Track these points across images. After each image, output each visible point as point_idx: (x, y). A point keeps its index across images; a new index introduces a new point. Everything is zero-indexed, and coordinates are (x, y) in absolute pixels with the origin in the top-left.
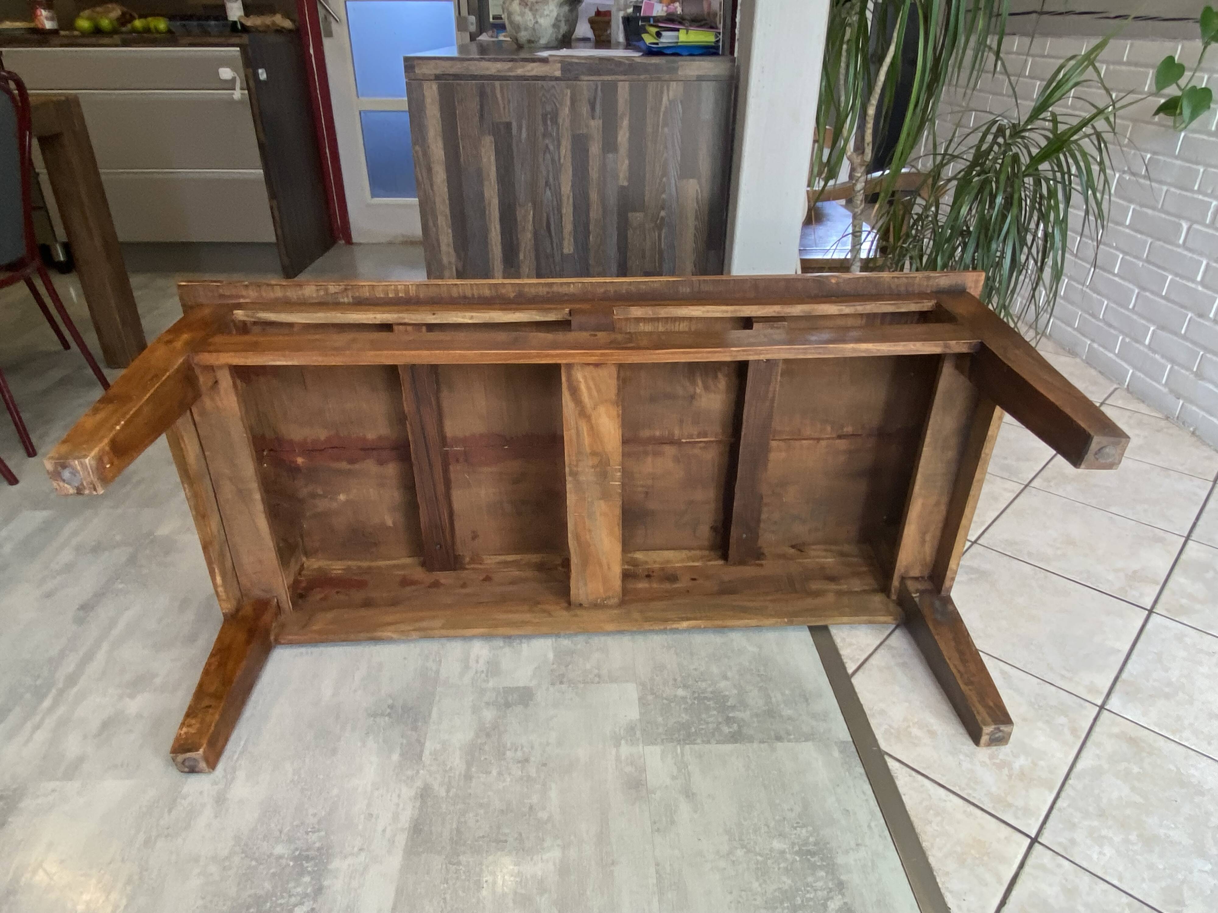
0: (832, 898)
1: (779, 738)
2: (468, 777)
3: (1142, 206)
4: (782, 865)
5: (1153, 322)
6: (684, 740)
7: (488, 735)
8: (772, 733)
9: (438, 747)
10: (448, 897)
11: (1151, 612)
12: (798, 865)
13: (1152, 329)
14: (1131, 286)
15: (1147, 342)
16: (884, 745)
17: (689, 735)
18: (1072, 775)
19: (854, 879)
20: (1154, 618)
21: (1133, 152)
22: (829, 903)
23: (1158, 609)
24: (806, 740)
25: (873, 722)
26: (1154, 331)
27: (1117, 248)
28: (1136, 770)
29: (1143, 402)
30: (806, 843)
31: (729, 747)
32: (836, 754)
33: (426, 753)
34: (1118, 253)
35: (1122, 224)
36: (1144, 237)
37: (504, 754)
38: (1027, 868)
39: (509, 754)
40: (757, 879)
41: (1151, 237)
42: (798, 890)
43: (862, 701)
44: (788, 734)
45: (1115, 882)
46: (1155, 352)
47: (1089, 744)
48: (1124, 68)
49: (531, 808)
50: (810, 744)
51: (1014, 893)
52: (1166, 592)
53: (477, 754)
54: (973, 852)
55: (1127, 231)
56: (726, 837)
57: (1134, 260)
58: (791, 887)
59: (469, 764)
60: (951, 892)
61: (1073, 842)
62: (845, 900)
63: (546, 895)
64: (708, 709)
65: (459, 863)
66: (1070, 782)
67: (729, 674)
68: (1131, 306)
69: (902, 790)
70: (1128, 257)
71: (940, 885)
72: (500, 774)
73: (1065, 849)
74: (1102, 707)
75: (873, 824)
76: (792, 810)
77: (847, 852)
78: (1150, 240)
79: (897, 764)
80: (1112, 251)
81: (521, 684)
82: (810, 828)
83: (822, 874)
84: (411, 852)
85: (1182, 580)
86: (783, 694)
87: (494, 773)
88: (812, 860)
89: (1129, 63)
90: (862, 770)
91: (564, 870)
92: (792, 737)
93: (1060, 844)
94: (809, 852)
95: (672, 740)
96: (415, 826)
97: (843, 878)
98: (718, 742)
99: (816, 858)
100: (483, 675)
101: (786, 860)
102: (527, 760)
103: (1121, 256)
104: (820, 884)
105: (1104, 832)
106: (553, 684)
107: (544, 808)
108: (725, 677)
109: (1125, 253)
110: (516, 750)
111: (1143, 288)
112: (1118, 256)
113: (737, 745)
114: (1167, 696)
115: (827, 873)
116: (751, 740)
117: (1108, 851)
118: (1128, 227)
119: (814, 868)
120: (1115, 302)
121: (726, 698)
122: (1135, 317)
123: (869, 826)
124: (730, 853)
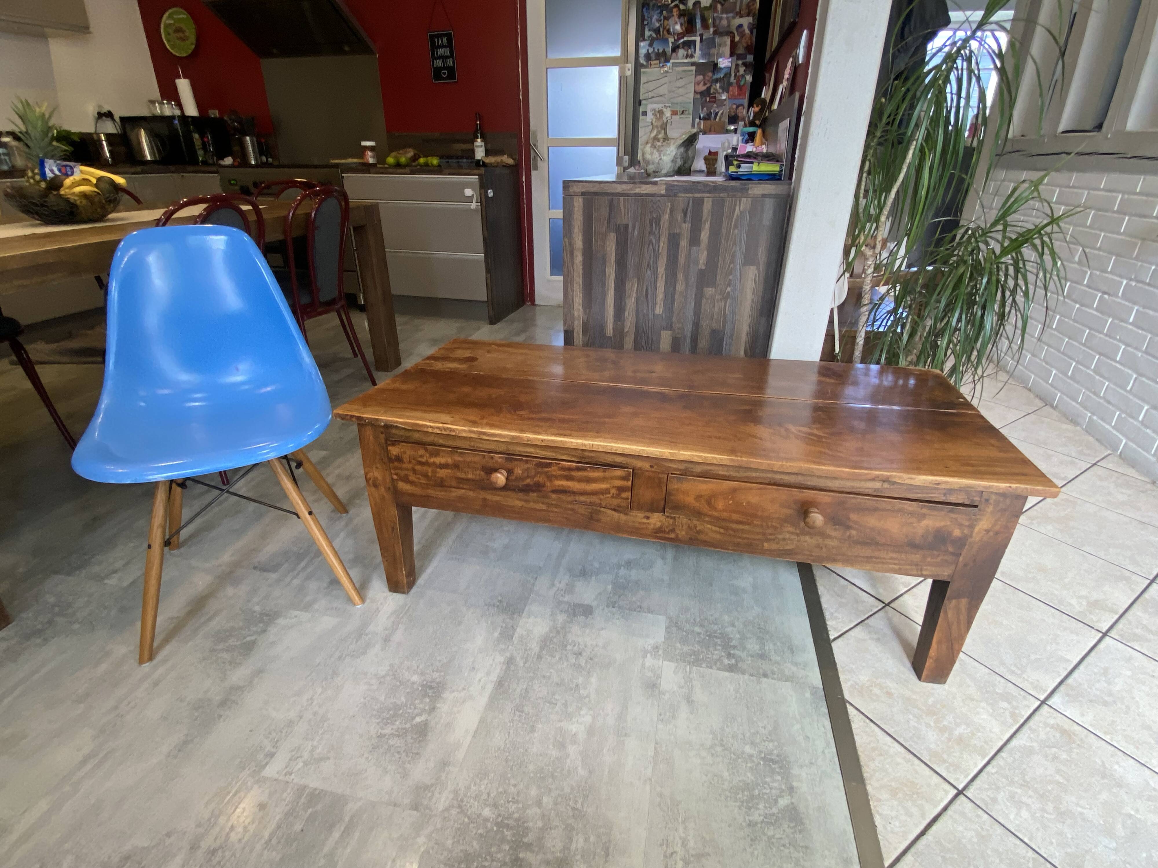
0: (783, 797)
1: (765, 675)
2: (539, 657)
3: (1144, 307)
4: (749, 765)
5: (1148, 403)
6: (693, 663)
7: (558, 632)
8: (761, 671)
9: (525, 633)
10: (512, 732)
11: (1105, 635)
12: (761, 767)
13: (1146, 407)
14: (1130, 372)
15: (1141, 418)
16: (847, 696)
17: (697, 660)
18: (1005, 749)
19: (803, 787)
20: (1107, 639)
21: (1140, 264)
22: (779, 800)
23: (1112, 633)
24: (787, 680)
25: (842, 677)
26: (1147, 410)
27: (1120, 341)
28: (1064, 756)
29: (1133, 467)
30: (771, 754)
31: (726, 674)
32: (808, 695)
33: (516, 635)
34: (1121, 344)
35: (1126, 321)
36: (1144, 333)
37: (566, 646)
38: (949, 812)
39: (569, 647)
40: (728, 770)
41: (1151, 333)
42: (757, 785)
43: (837, 661)
44: (773, 673)
45: (1026, 840)
46: (1147, 427)
47: (1026, 728)
48: (1136, 197)
49: (577, 686)
50: (788, 684)
51: (934, 828)
52: (1122, 621)
53: (548, 643)
54: (905, 789)
55: (1130, 327)
56: (711, 736)
57: (1135, 351)
58: (752, 781)
59: (542, 649)
60: (880, 815)
61: (994, 800)
62: (793, 801)
63: (575, 746)
64: (716, 644)
65: (523, 712)
66: (1002, 754)
67: (736, 623)
68: (1129, 388)
69: (855, 731)
70: (1129, 349)
71: (872, 807)
72: (560, 659)
73: (986, 804)
74: (1043, 702)
75: (826, 751)
76: (764, 728)
77: (801, 767)
78: (1149, 336)
79: (856, 712)
80: (1116, 342)
81: (586, 603)
82: (776, 743)
83: (779, 778)
84: (493, 699)
85: (1139, 614)
86: (775, 644)
87: (557, 658)
88: (773, 766)
89: (1140, 194)
90: (826, 711)
91: (591, 731)
92: (776, 676)
93: (983, 800)
94: (772, 760)
95: (684, 661)
96: (500, 681)
97: (795, 784)
98: (718, 669)
99: (776, 766)
100: (562, 592)
101: (753, 762)
102: (580, 654)
103: (1123, 347)
104: (775, 785)
105: (1024, 799)
106: (608, 606)
107: (585, 688)
108: (733, 625)
109: (1127, 345)
110: (574, 646)
111: (1140, 375)
112: (1120, 348)
113: (733, 674)
114: (1105, 704)
115: (783, 778)
116: (743, 672)
117: (1025, 814)
118: (1131, 324)
119: (773, 772)
120: (1115, 384)
121: (730, 639)
122: (1131, 397)
123: (823, 752)
124: (711, 747)
